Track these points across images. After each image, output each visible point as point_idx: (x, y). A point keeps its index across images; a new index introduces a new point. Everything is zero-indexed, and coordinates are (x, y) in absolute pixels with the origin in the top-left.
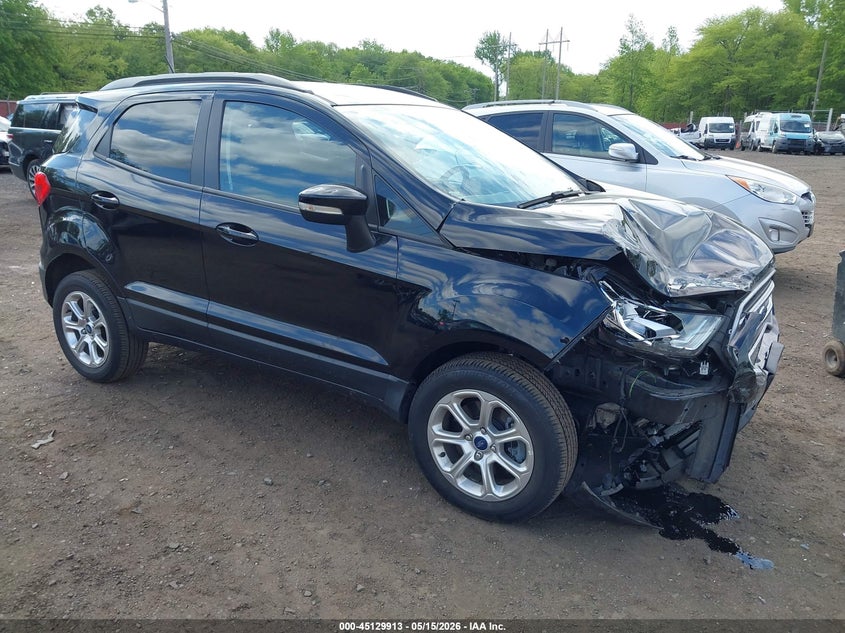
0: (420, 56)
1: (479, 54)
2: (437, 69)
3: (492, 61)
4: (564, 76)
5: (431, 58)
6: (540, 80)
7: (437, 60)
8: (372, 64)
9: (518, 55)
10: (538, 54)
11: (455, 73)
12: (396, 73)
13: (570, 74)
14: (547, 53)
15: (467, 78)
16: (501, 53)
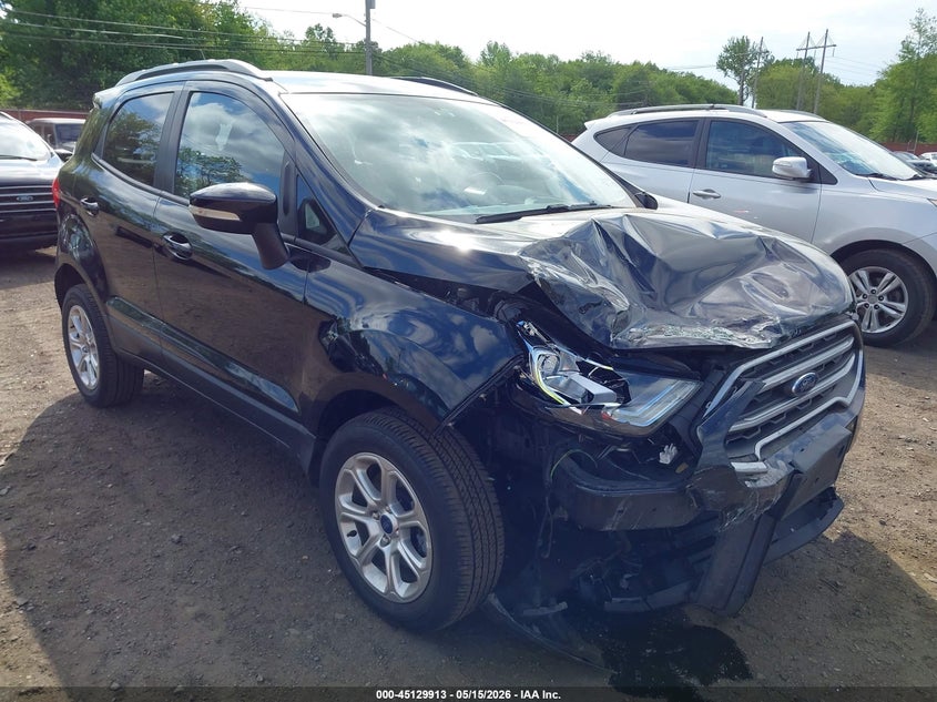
0: (652, 67)
1: (722, 65)
2: (672, 83)
3: (737, 73)
4: (828, 89)
5: (665, 71)
6: (796, 94)
7: (673, 73)
8: (595, 79)
9: (770, 64)
10: (799, 62)
11: (692, 87)
12: (622, 88)
13: (837, 85)
14: (810, 61)
15: (707, 92)
16: (750, 62)
